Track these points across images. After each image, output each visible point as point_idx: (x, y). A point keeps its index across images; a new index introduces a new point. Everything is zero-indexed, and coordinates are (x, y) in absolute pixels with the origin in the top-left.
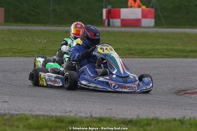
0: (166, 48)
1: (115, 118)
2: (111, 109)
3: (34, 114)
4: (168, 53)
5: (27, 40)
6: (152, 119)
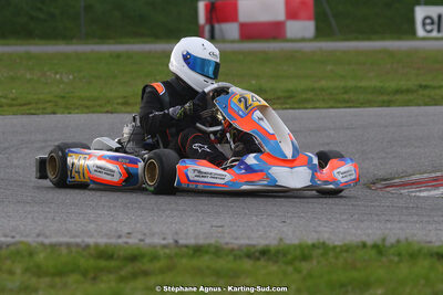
1: (230, 246)
2: (222, 227)
3: (47, 241)
6: (313, 245)
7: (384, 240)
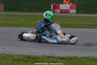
0: (82, 23)
1: (56, 57)
2: (54, 52)
3: (17, 54)
4: (82, 26)
5: (14, 19)
6: (74, 57)
7: (89, 56)
